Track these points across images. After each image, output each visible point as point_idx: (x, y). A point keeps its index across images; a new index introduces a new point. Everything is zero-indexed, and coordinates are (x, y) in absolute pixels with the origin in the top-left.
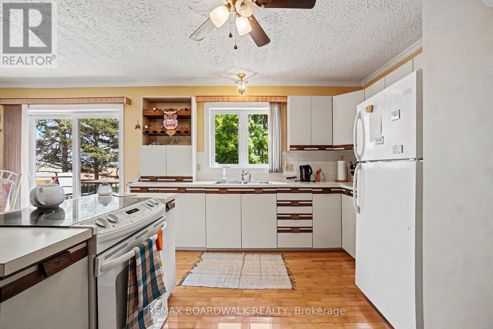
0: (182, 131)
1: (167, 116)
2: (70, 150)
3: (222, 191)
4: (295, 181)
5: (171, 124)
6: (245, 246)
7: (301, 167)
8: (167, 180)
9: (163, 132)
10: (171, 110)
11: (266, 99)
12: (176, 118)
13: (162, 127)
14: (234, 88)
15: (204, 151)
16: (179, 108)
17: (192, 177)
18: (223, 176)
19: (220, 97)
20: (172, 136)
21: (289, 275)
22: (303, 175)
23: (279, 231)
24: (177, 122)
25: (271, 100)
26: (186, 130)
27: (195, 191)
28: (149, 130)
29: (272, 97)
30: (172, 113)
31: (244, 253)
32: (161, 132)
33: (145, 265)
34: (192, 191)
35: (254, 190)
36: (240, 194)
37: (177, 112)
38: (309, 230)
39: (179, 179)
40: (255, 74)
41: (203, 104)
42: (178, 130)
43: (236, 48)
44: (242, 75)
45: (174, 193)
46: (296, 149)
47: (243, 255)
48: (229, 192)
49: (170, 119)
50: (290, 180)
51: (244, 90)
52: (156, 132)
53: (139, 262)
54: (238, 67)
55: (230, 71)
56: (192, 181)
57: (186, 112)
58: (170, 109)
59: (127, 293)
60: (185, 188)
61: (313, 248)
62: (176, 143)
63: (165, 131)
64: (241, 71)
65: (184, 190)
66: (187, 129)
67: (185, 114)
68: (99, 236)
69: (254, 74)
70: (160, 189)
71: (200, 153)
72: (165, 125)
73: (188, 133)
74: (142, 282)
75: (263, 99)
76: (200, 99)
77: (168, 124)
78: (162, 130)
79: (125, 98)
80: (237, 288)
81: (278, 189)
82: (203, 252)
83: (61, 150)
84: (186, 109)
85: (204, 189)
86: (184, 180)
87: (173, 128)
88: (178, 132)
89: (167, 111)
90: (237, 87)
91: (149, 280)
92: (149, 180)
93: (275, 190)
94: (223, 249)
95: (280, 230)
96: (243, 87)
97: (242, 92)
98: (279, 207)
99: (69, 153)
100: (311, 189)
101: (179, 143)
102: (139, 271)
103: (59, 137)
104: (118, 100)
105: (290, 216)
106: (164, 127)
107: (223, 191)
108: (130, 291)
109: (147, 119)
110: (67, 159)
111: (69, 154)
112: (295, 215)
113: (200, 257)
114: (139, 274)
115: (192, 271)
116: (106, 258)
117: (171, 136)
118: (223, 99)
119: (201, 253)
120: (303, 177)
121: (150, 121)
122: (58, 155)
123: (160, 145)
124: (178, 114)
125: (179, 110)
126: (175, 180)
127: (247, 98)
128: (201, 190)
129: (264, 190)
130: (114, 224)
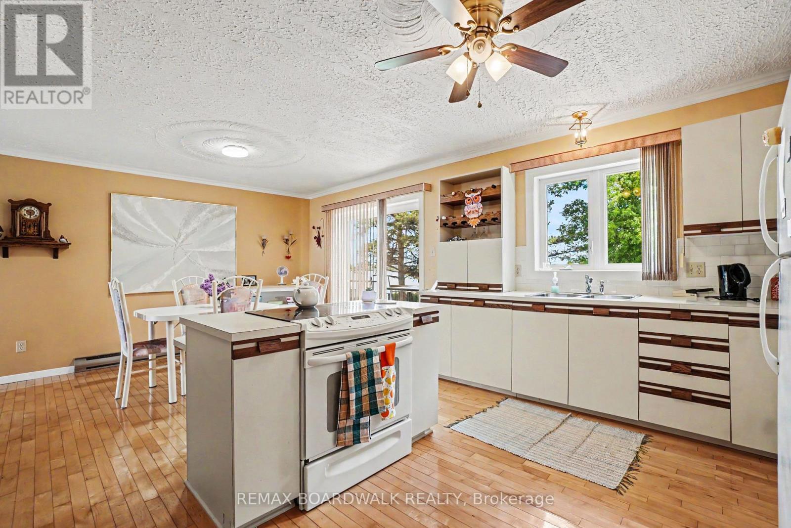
0: (489, 219)
1: (469, 200)
2: (407, 250)
3: (536, 307)
4: (706, 297)
5: (474, 210)
6: (574, 403)
7: (720, 268)
8: (469, 288)
9: (464, 223)
10: (474, 191)
11: (634, 143)
12: (480, 200)
13: (462, 216)
14: (567, 137)
15: (526, 246)
16: (485, 185)
17: (501, 285)
18: (553, 284)
19: (547, 158)
20: (476, 226)
21: (630, 469)
22: (724, 287)
23: (641, 390)
24: (482, 206)
25: (644, 142)
26: (493, 217)
27: (498, 305)
28: (447, 222)
29: (647, 137)
30: (475, 194)
31: (570, 413)
32: (462, 222)
33: (360, 374)
34: (493, 304)
35: (592, 309)
36: (567, 315)
37: (481, 193)
38: (723, 403)
39: (484, 288)
40: (605, 106)
41: (524, 173)
42: (482, 217)
43: (480, 106)
44: (580, 114)
45: (469, 306)
46: (700, 231)
47: (568, 415)
48: (546, 310)
49: (473, 203)
50: (695, 294)
51: (585, 139)
52: (456, 223)
53: (351, 367)
54: (565, 105)
55: (555, 115)
56: (500, 291)
57: (494, 190)
58: (472, 190)
59: (339, 396)
60: (484, 300)
61: (733, 442)
62: (483, 235)
63: (467, 220)
64: (575, 109)
65: (481, 303)
66: (495, 215)
67: (492, 193)
68: (308, 332)
69: (603, 106)
70: (453, 300)
71: (520, 248)
72: (466, 213)
73: (497, 221)
74: (354, 390)
75: (628, 144)
76: (517, 167)
77: (470, 211)
78: (462, 220)
79: (423, 184)
80: (519, 455)
81: (641, 311)
82: (507, 397)
83: (398, 249)
84: (494, 187)
85: (511, 304)
86: (490, 289)
87: (477, 216)
88: (483, 220)
89: (469, 192)
90: (572, 136)
91: (365, 392)
92: (446, 287)
93: (636, 311)
94: (540, 399)
95: (645, 388)
96: (584, 133)
97: (580, 142)
98: (643, 345)
99: (406, 252)
100: (726, 316)
101: (489, 235)
102: (351, 377)
103: (396, 234)
104: (416, 188)
105: (669, 364)
106: (465, 216)
107: (539, 307)
108: (342, 395)
109: (449, 207)
110: (403, 260)
111: (405, 254)
112: (680, 364)
113: (499, 403)
114: (351, 381)
115: (475, 416)
116: (314, 354)
117: (474, 227)
118: (552, 160)
119: (504, 398)
120: (724, 289)
121: (454, 209)
122: (394, 256)
123: (463, 240)
124: (482, 196)
125: (484, 189)
126: (478, 288)
127: (595, 151)
128: (506, 305)
129: (611, 310)
130: (329, 326)
